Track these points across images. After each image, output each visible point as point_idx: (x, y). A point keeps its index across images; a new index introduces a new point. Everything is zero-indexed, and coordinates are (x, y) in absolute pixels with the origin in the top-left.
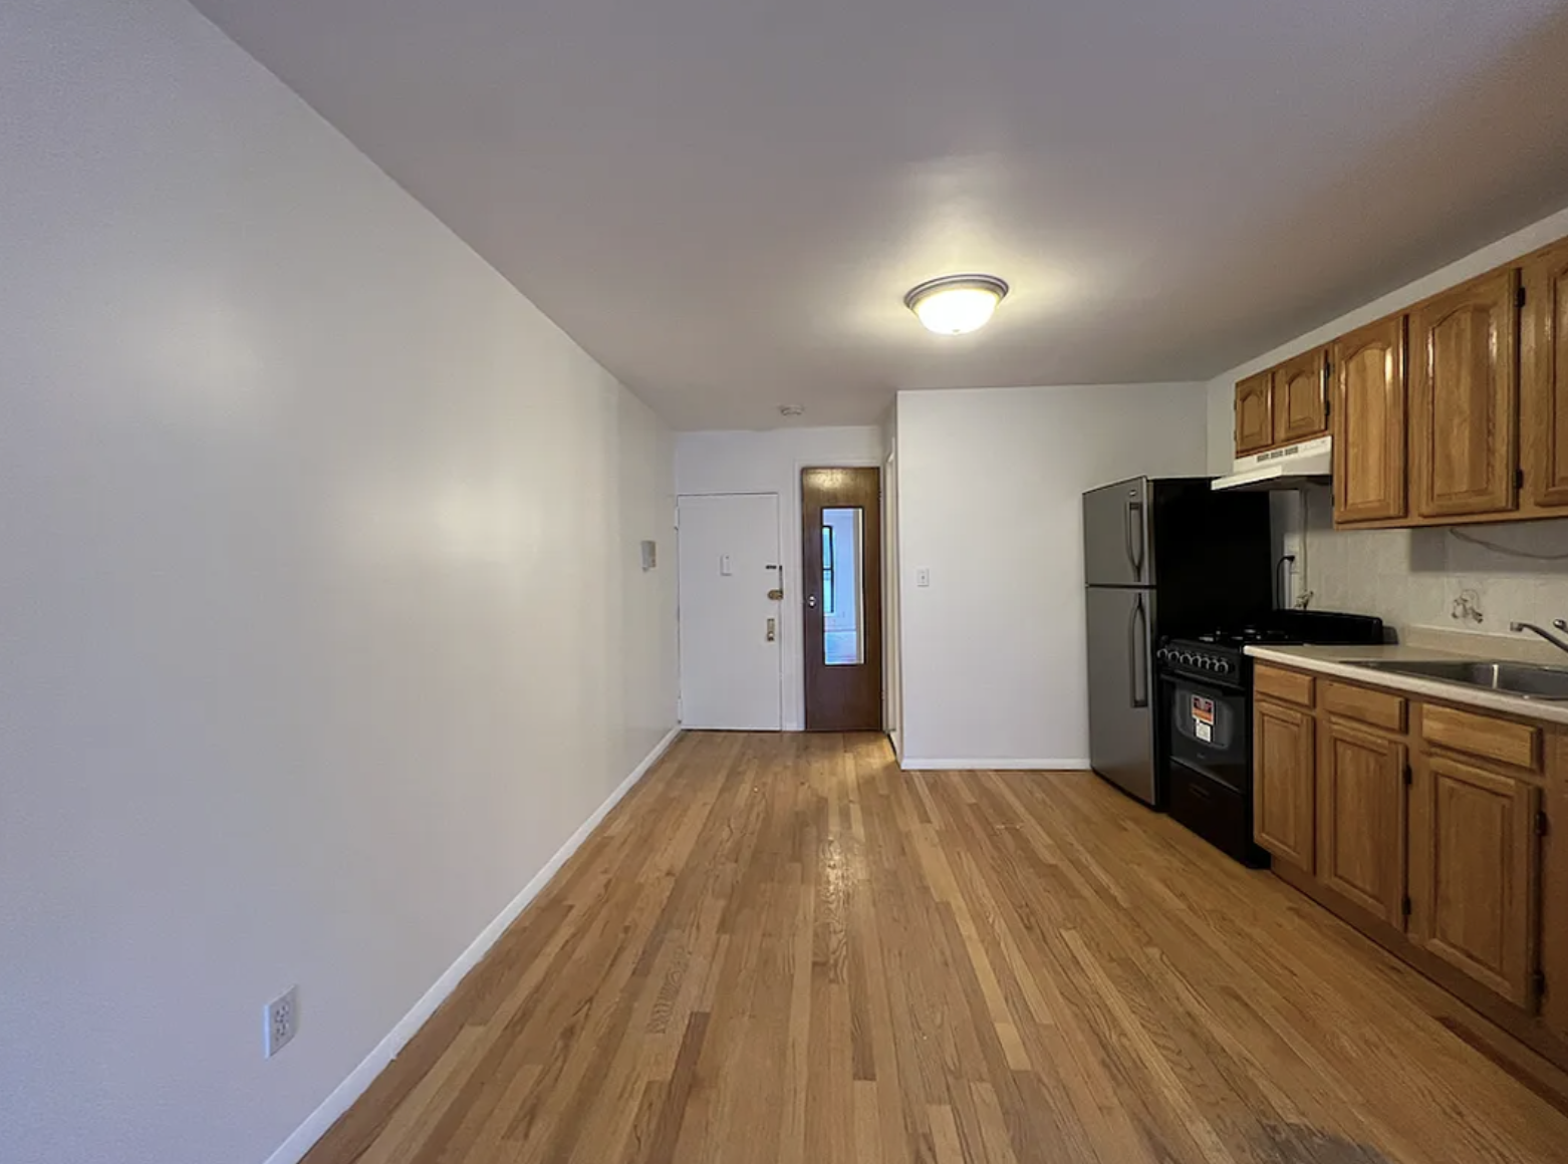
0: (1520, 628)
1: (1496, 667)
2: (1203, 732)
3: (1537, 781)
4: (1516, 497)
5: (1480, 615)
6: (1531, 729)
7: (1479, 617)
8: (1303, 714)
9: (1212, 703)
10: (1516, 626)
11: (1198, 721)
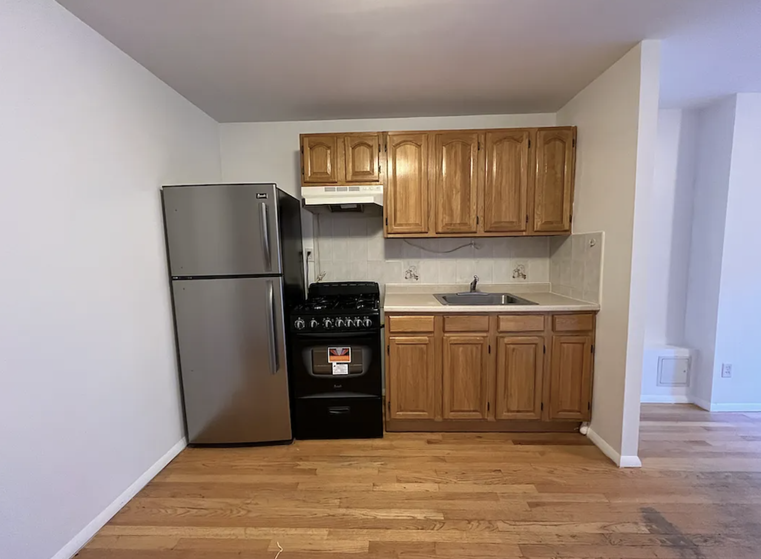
2: (340, 369)
7: (417, 278)
8: (428, 337)
9: (350, 348)
11: (334, 364)
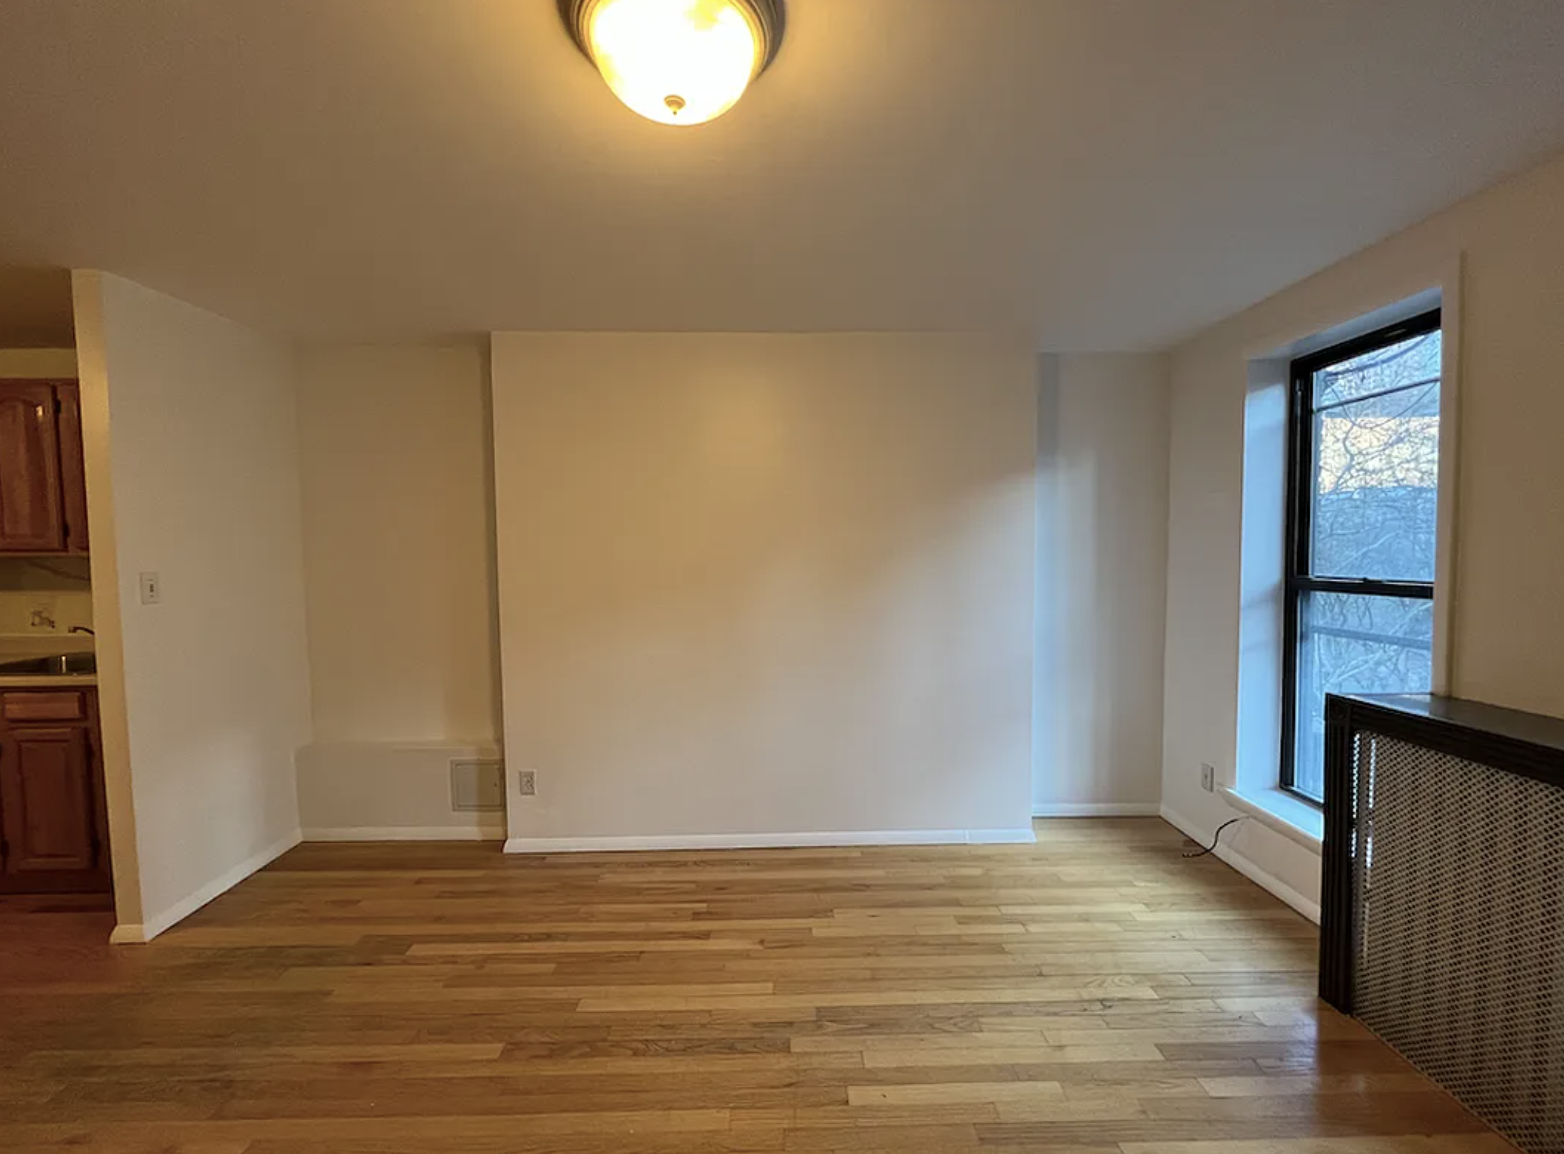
0: (75, 629)
1: (64, 658)
3: (83, 725)
4: (65, 541)
5: (53, 622)
6: (78, 694)
7: (52, 624)
10: (72, 629)
